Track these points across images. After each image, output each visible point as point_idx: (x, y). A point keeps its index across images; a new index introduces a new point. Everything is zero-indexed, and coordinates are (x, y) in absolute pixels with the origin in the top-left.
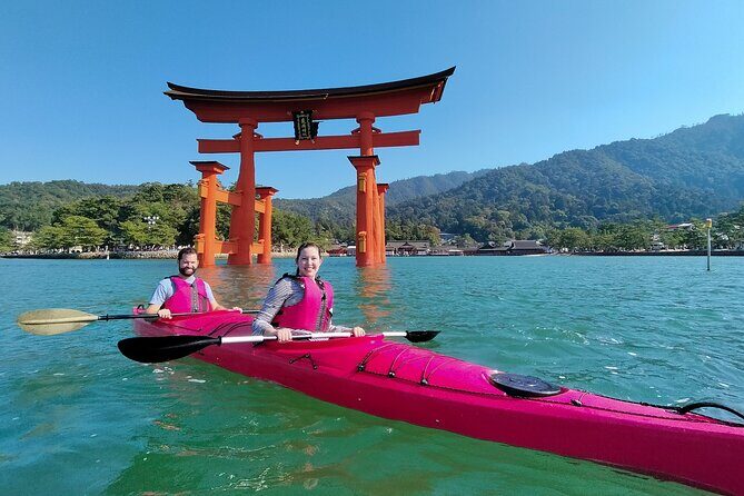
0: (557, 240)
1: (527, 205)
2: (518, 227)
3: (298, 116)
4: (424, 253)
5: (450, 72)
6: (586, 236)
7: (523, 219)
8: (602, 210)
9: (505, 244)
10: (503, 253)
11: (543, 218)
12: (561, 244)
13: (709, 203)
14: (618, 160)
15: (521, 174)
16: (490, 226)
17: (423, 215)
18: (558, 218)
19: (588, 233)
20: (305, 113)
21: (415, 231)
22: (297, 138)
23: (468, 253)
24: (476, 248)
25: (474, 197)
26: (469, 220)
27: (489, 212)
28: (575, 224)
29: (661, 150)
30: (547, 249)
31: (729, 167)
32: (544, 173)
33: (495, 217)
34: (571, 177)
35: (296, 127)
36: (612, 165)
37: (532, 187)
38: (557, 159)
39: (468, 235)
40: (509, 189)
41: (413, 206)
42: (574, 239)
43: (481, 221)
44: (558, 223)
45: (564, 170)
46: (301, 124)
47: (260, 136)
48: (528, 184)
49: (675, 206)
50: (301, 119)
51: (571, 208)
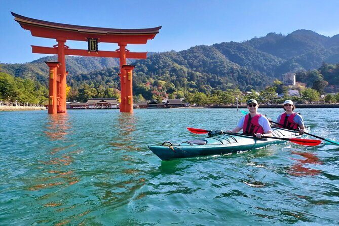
0: (191, 99)
1: (174, 78)
2: (170, 91)
3: (90, 40)
4: (115, 107)
5: (160, 28)
6: (206, 97)
7: (172, 86)
8: (215, 82)
9: (163, 101)
10: (162, 107)
11: (183, 86)
12: (193, 102)
13: (264, 80)
14: (224, 53)
15: (172, 58)
16: (153, 90)
17: (108, 81)
18: (191, 86)
19: (207, 96)
20: (94, 39)
21: (106, 92)
22: (89, 50)
23: (142, 107)
24: (146, 104)
25: (142, 70)
26: (141, 85)
27: (153, 81)
28: (201, 90)
29: (245, 50)
30: (186, 104)
31: (273, 62)
32: (185, 58)
33: (156, 84)
34: (199, 62)
35: (89, 45)
36: (220, 56)
37: (178, 66)
38: (192, 50)
39: (141, 95)
40: (164, 67)
41: (101, 74)
42: (200, 99)
43: (148, 87)
44: (192, 89)
45: (196, 57)
46: (92, 44)
47: (68, 47)
48: (176, 65)
49: (249, 81)
50: (92, 41)
51: (198, 81)
